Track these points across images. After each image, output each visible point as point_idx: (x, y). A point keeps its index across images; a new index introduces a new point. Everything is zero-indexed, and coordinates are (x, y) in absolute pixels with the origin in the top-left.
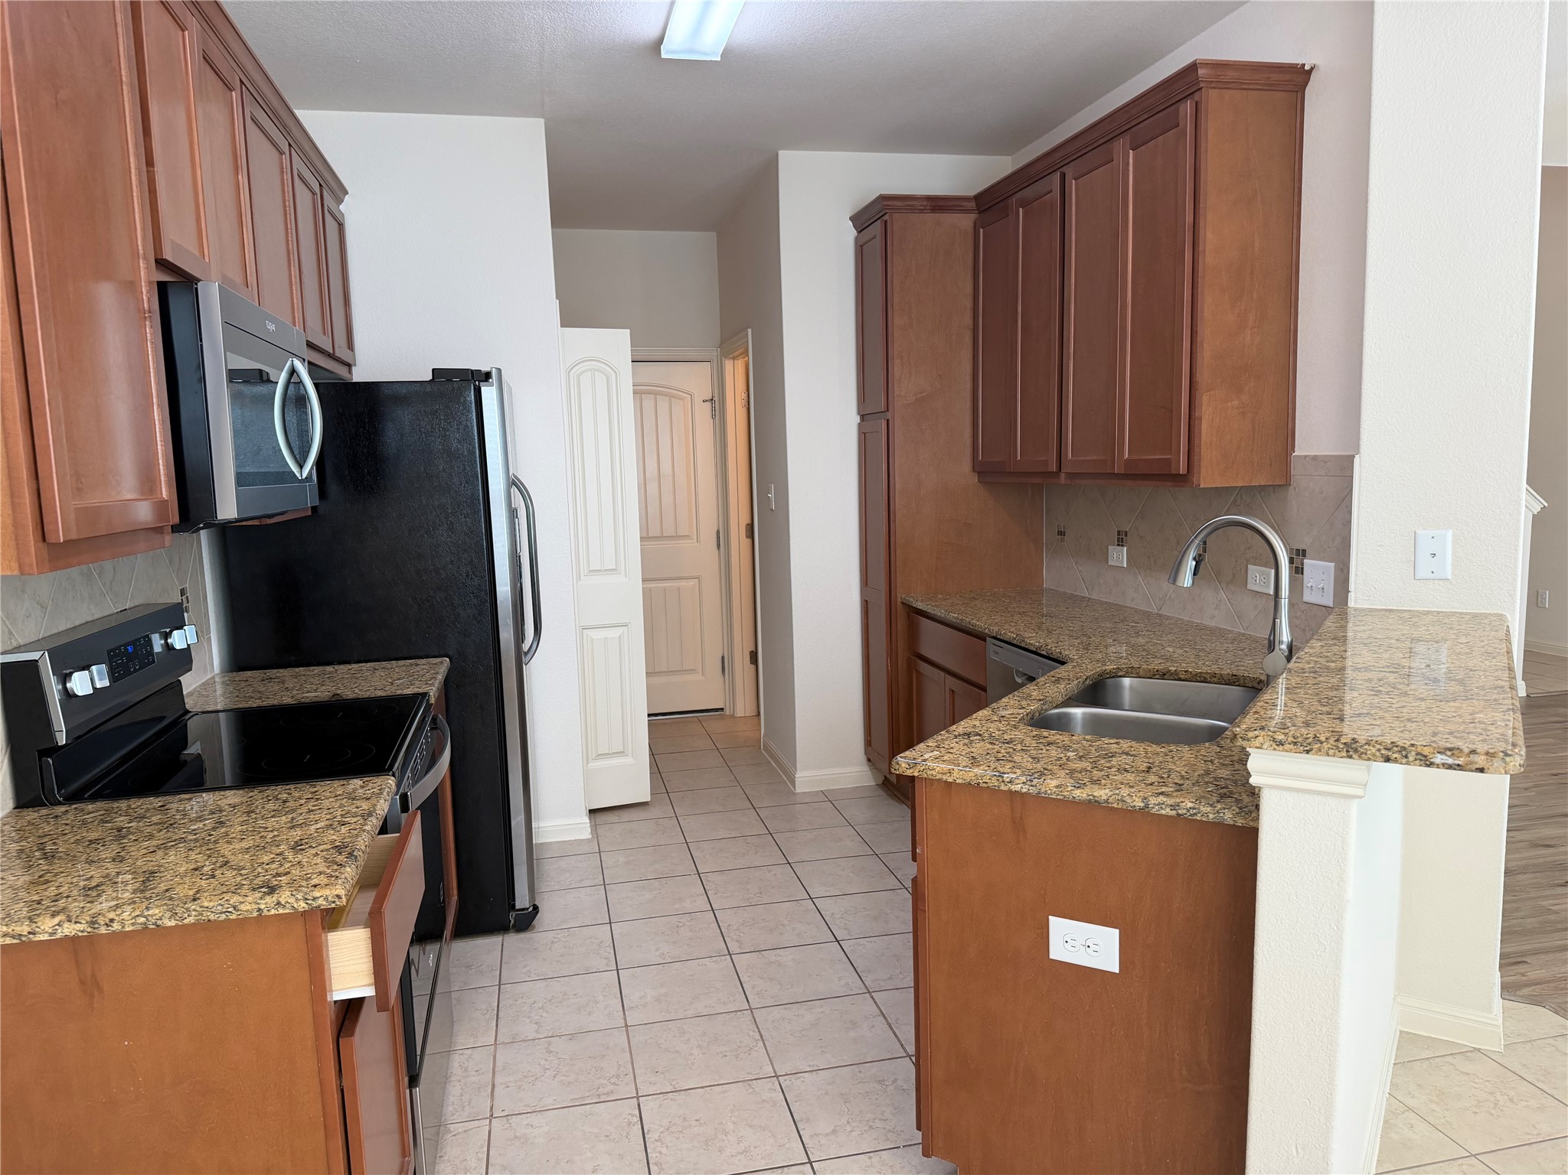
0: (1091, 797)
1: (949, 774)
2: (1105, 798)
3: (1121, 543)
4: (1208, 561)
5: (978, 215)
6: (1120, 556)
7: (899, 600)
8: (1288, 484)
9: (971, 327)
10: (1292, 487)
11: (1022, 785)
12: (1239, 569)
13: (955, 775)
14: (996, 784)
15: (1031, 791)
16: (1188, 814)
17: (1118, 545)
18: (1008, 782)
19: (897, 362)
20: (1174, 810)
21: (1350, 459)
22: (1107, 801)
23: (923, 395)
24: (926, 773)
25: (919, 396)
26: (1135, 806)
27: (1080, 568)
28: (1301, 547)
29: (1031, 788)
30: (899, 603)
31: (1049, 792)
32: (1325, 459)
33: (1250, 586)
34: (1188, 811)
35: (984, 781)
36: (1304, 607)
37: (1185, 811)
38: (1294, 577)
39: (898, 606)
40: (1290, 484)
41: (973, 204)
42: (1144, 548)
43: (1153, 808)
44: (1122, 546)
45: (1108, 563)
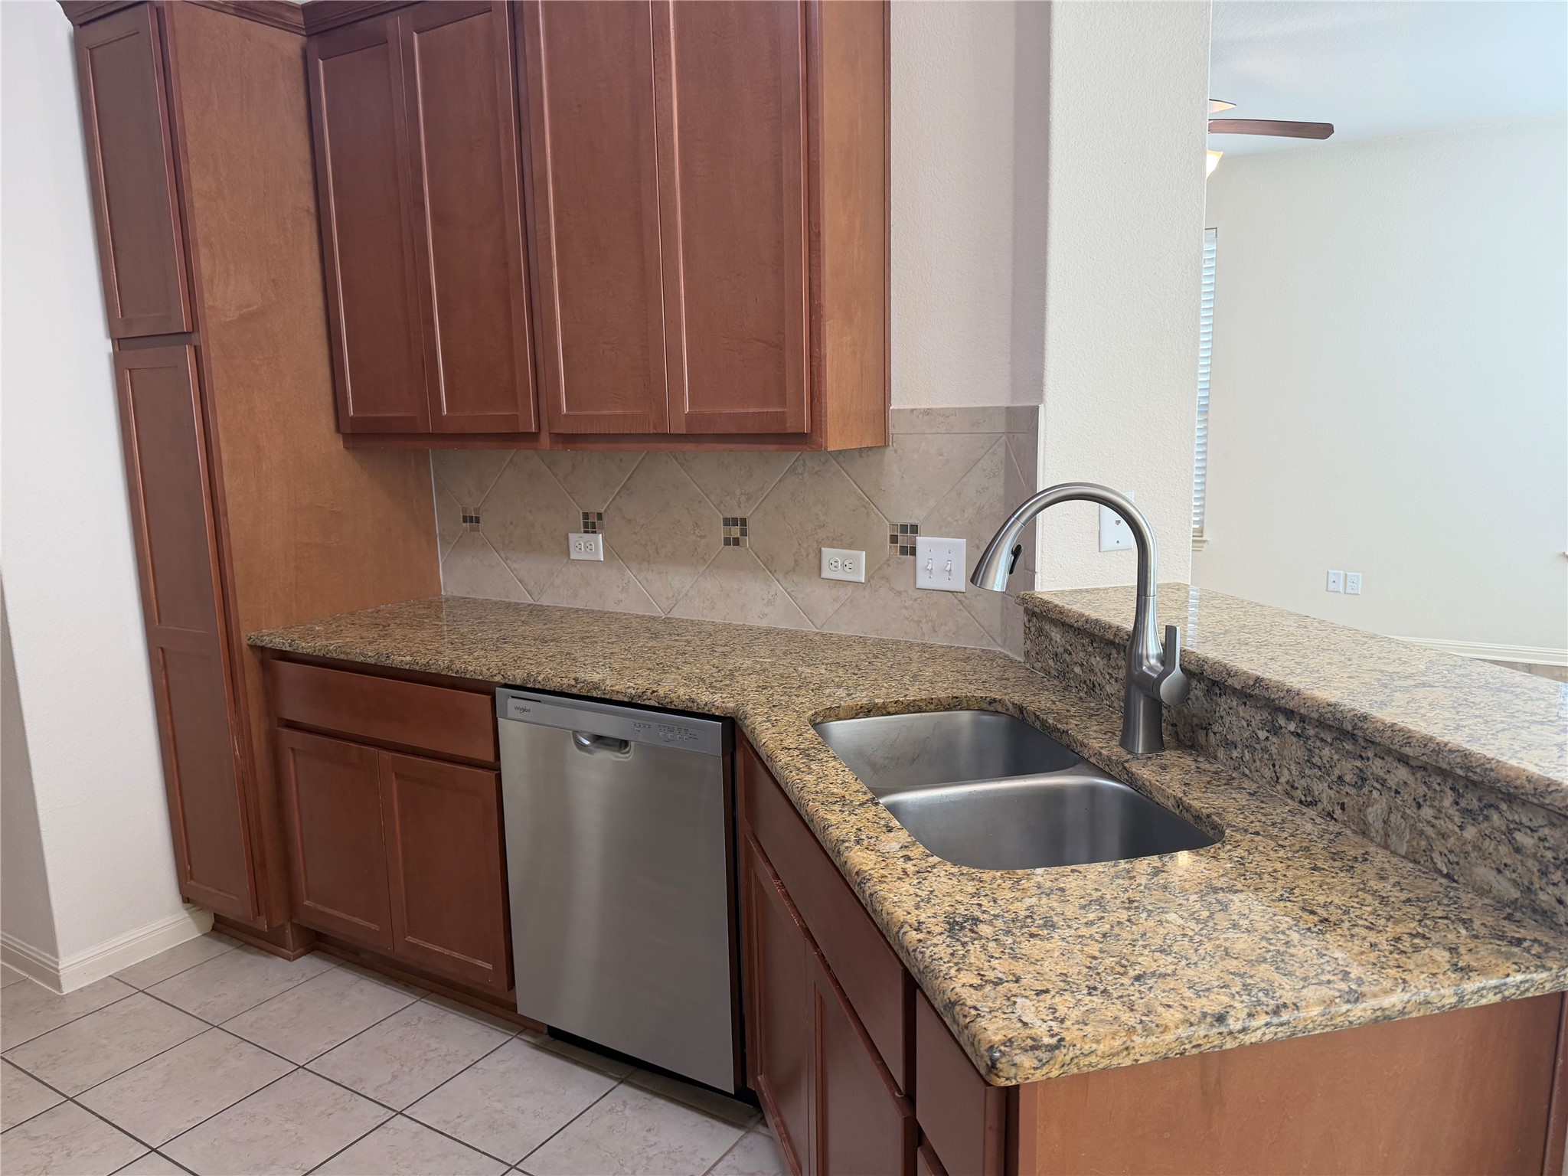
0: (1379, 1013)
1: (1125, 1053)
2: (1400, 1007)
3: (590, 527)
4: (750, 547)
5: (305, 39)
6: (590, 547)
7: (245, 642)
8: (886, 445)
9: (313, 210)
10: (891, 448)
11: (1264, 1029)
12: (804, 554)
13: (1137, 1050)
14: (1215, 1043)
15: (1280, 1035)
16: (1518, 992)
17: (586, 532)
18: (1239, 1032)
19: (203, 251)
20: (1500, 992)
21: (1034, 412)
22: (1402, 1012)
23: (251, 309)
24: (1077, 1065)
25: (245, 310)
26: (1443, 1006)
27: (515, 566)
28: (909, 521)
29: (1280, 1029)
30: (245, 646)
31: (1311, 1026)
32: (945, 414)
33: (826, 573)
34: (1518, 987)
35: (1194, 1043)
36: (918, 594)
37: (1513, 990)
38: (900, 558)
39: (244, 651)
40: (889, 445)
41: (299, 19)
42: (635, 533)
43: (1470, 1000)
44: (595, 532)
45: (569, 555)
